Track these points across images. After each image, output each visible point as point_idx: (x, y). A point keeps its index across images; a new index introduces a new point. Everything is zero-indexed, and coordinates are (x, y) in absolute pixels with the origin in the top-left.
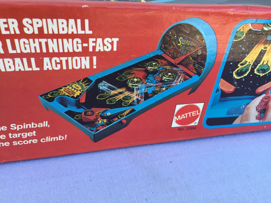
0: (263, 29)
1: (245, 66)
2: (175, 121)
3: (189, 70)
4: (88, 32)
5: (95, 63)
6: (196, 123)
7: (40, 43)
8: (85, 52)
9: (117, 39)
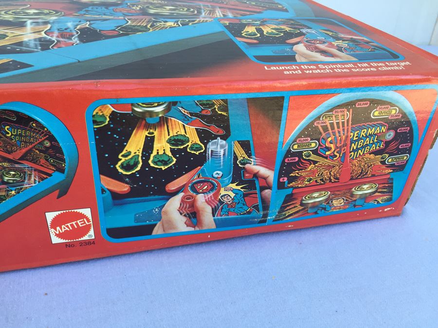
0: (133, 110)
1: (130, 157)
2: (55, 234)
3: (41, 165)
6: (90, 236)
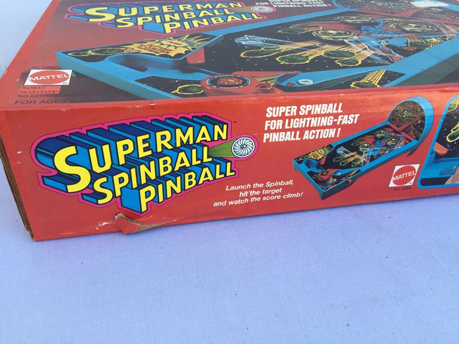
1: (457, 131)
2: (393, 181)
3: (410, 135)
4: (340, 111)
5: (339, 133)
6: (411, 183)
7: (306, 121)
8: (334, 125)
9: (359, 115)
